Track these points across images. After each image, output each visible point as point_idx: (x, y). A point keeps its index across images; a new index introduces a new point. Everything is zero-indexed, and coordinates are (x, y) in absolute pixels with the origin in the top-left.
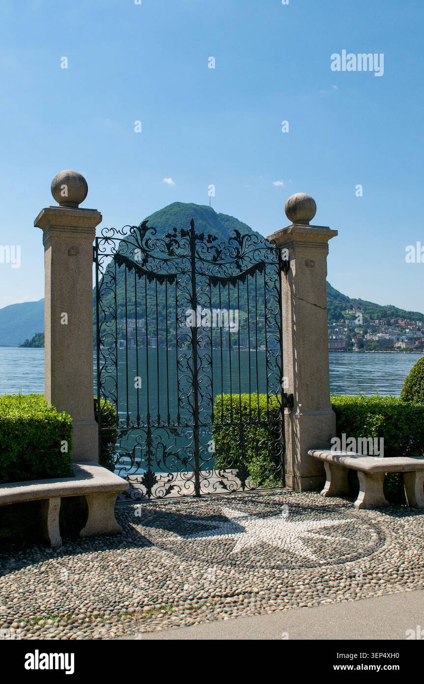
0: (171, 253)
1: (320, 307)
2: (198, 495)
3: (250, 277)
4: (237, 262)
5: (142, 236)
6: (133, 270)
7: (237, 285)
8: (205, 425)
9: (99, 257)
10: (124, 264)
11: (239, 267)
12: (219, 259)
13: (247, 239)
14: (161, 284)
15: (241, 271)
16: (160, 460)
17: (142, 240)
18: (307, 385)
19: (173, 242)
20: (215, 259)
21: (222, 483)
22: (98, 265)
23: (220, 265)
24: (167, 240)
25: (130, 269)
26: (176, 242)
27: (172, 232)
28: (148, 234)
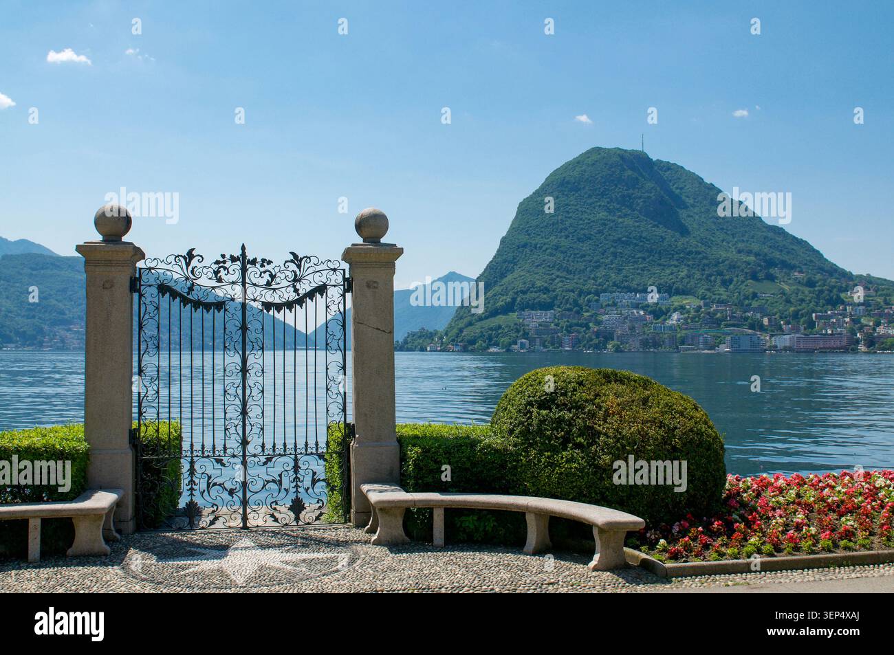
0: (220, 280)
1: (384, 331)
2: (245, 527)
3: (308, 300)
4: (294, 286)
5: (188, 265)
6: (178, 299)
7: (293, 310)
8: (255, 456)
9: (142, 288)
10: (168, 294)
11: (296, 291)
12: (273, 283)
13: (306, 261)
14: (208, 311)
15: (298, 295)
16: (204, 491)
17: (187, 269)
18: (366, 415)
19: (221, 269)
20: (269, 284)
21: (272, 516)
22: (141, 296)
23: (274, 290)
24: (215, 267)
25: (174, 298)
26: (225, 268)
27: (221, 260)
28: (194, 262)
